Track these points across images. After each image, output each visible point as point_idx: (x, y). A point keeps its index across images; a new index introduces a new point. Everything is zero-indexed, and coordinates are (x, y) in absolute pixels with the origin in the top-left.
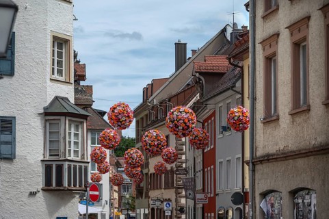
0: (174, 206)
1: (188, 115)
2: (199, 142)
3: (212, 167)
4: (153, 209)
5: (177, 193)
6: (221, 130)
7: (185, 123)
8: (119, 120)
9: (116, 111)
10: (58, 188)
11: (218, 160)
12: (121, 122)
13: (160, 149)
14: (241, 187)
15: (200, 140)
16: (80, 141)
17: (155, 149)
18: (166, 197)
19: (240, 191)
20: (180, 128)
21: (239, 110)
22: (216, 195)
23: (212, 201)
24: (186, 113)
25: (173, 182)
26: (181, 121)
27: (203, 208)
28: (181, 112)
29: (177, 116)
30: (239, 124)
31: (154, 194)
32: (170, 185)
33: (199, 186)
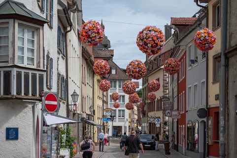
0: (162, 121)
1: (157, 33)
2: (172, 69)
3: (184, 92)
4: (150, 123)
5: (164, 113)
6: (190, 63)
7: (154, 41)
8: (88, 36)
9: (86, 28)
10: (6, 96)
11: (188, 86)
12: (91, 38)
13: (141, 74)
14: (205, 104)
15: (173, 68)
16: (35, 48)
17: (137, 75)
18: (157, 116)
19: (205, 107)
20: (149, 45)
21: (205, 31)
22: (186, 112)
23: (183, 116)
24: (155, 31)
25: (161, 107)
26: (150, 39)
27: (177, 122)
28: (150, 31)
29: (146, 34)
30: (205, 44)
31: (151, 114)
32: (160, 109)
33: (175, 107)
